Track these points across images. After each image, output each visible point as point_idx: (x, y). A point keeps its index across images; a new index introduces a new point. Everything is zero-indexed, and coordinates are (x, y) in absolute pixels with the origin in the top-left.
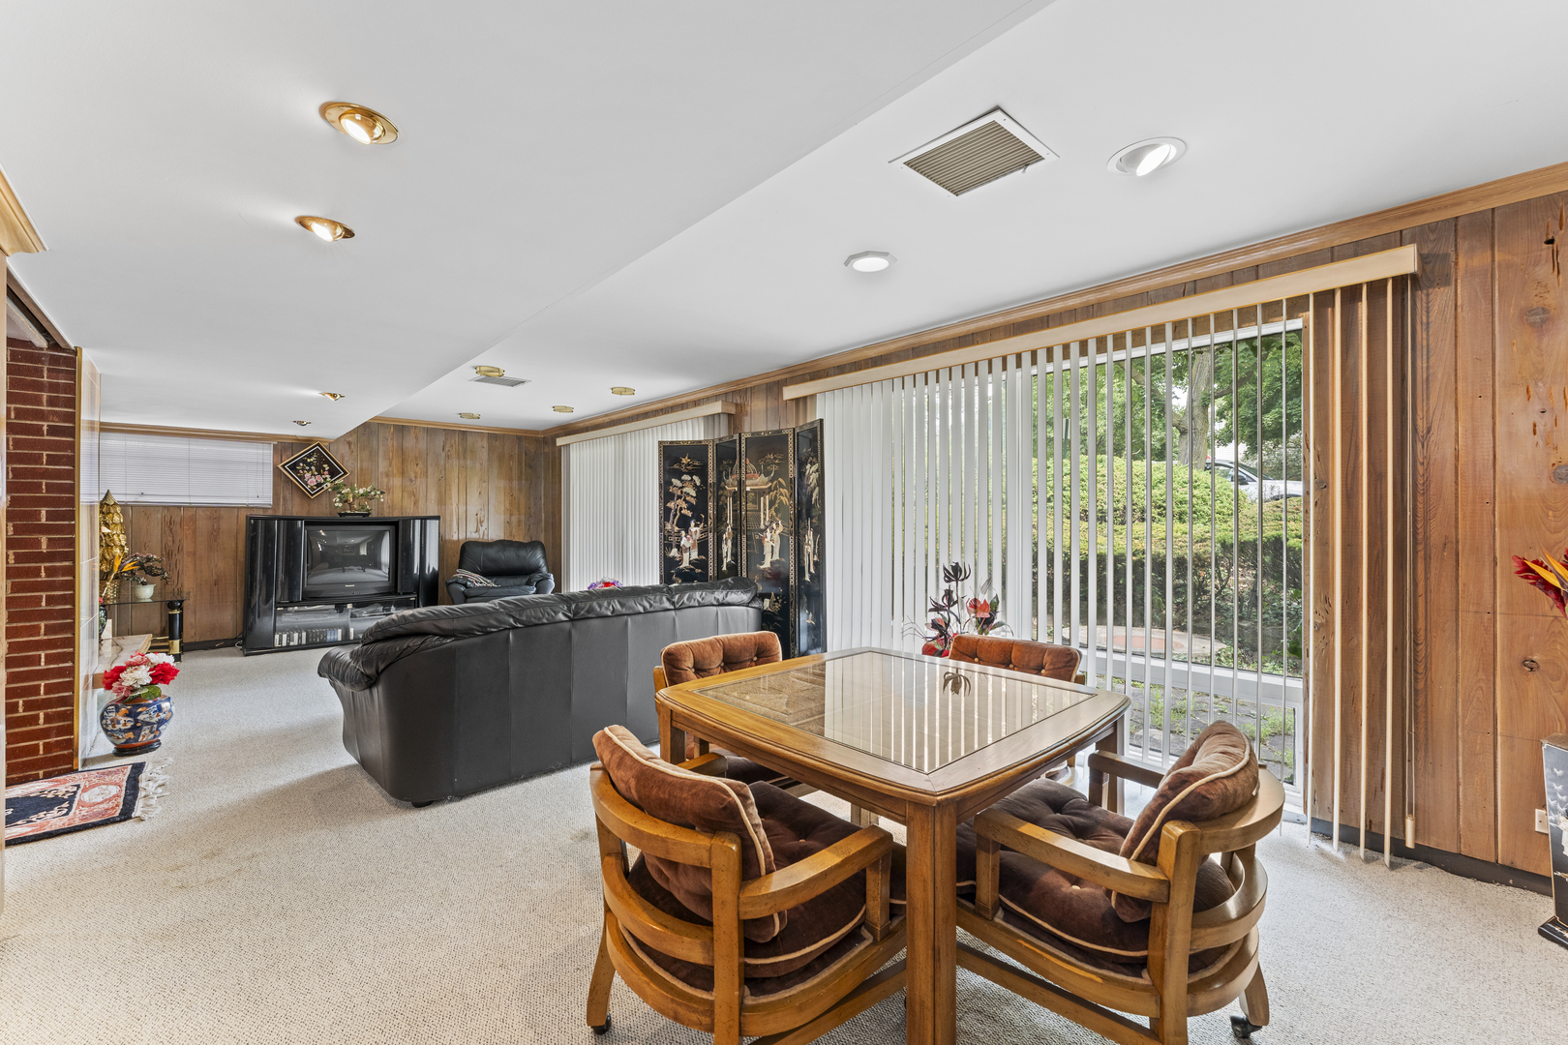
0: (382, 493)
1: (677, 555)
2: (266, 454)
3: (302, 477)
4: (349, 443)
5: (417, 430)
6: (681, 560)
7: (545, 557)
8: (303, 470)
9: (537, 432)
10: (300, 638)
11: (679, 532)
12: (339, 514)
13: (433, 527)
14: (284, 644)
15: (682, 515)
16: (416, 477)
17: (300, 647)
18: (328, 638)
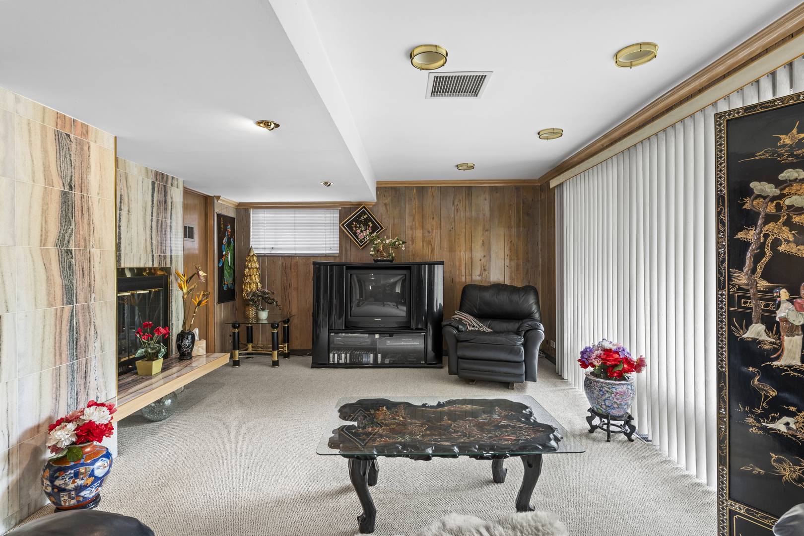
0: (403, 243)
1: (764, 337)
2: (333, 217)
3: (355, 233)
4: (386, 204)
5: (433, 189)
6: (778, 349)
7: (537, 303)
8: (356, 227)
9: (534, 181)
10: (346, 358)
11: (770, 290)
12: (374, 260)
13: (439, 271)
14: (336, 361)
15: (776, 254)
16: (432, 229)
17: (345, 366)
18: (364, 360)
